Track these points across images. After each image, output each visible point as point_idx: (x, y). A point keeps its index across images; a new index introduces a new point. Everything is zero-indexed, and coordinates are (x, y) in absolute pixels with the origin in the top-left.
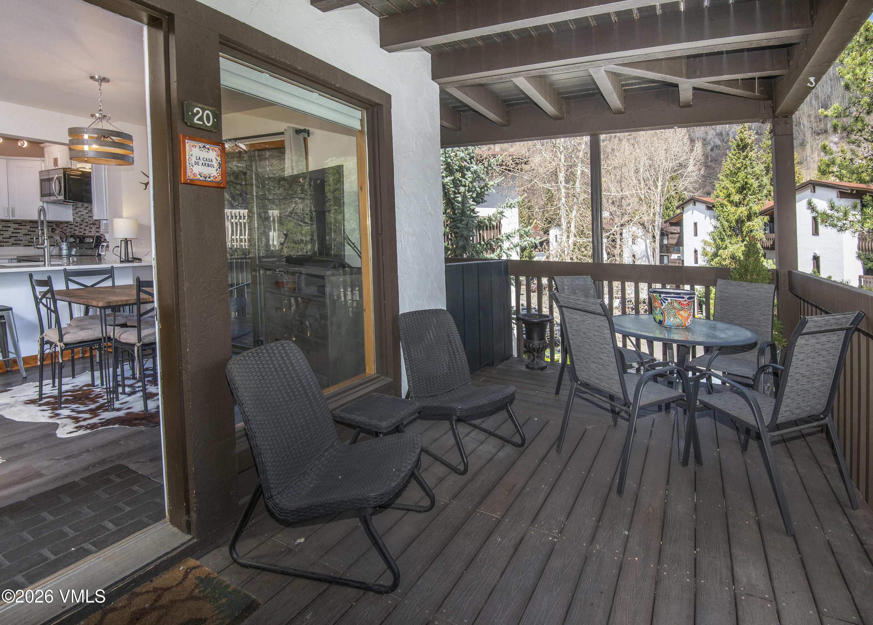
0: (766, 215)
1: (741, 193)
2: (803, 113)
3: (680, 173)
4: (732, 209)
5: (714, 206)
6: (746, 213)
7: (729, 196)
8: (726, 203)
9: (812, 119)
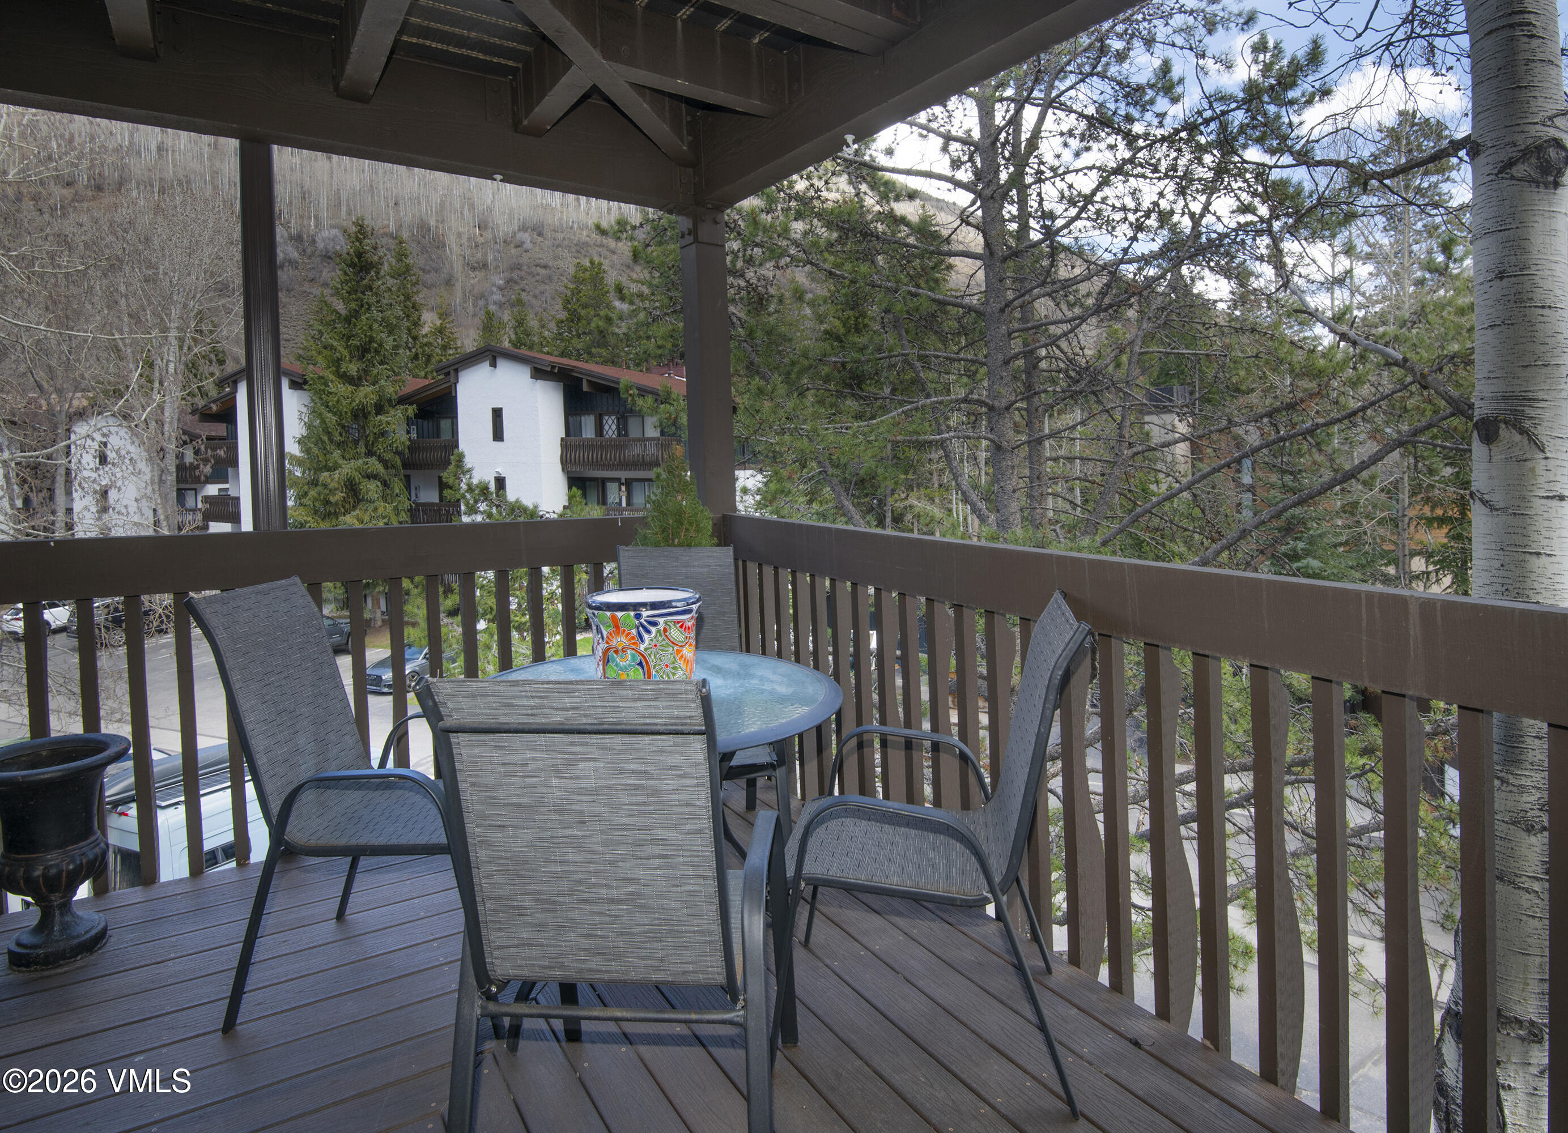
0: (411, 404)
1: (361, 358)
2: (450, 229)
3: (224, 306)
4: (342, 389)
5: (305, 382)
6: (373, 398)
7: (337, 362)
8: (331, 377)
9: (464, 241)
